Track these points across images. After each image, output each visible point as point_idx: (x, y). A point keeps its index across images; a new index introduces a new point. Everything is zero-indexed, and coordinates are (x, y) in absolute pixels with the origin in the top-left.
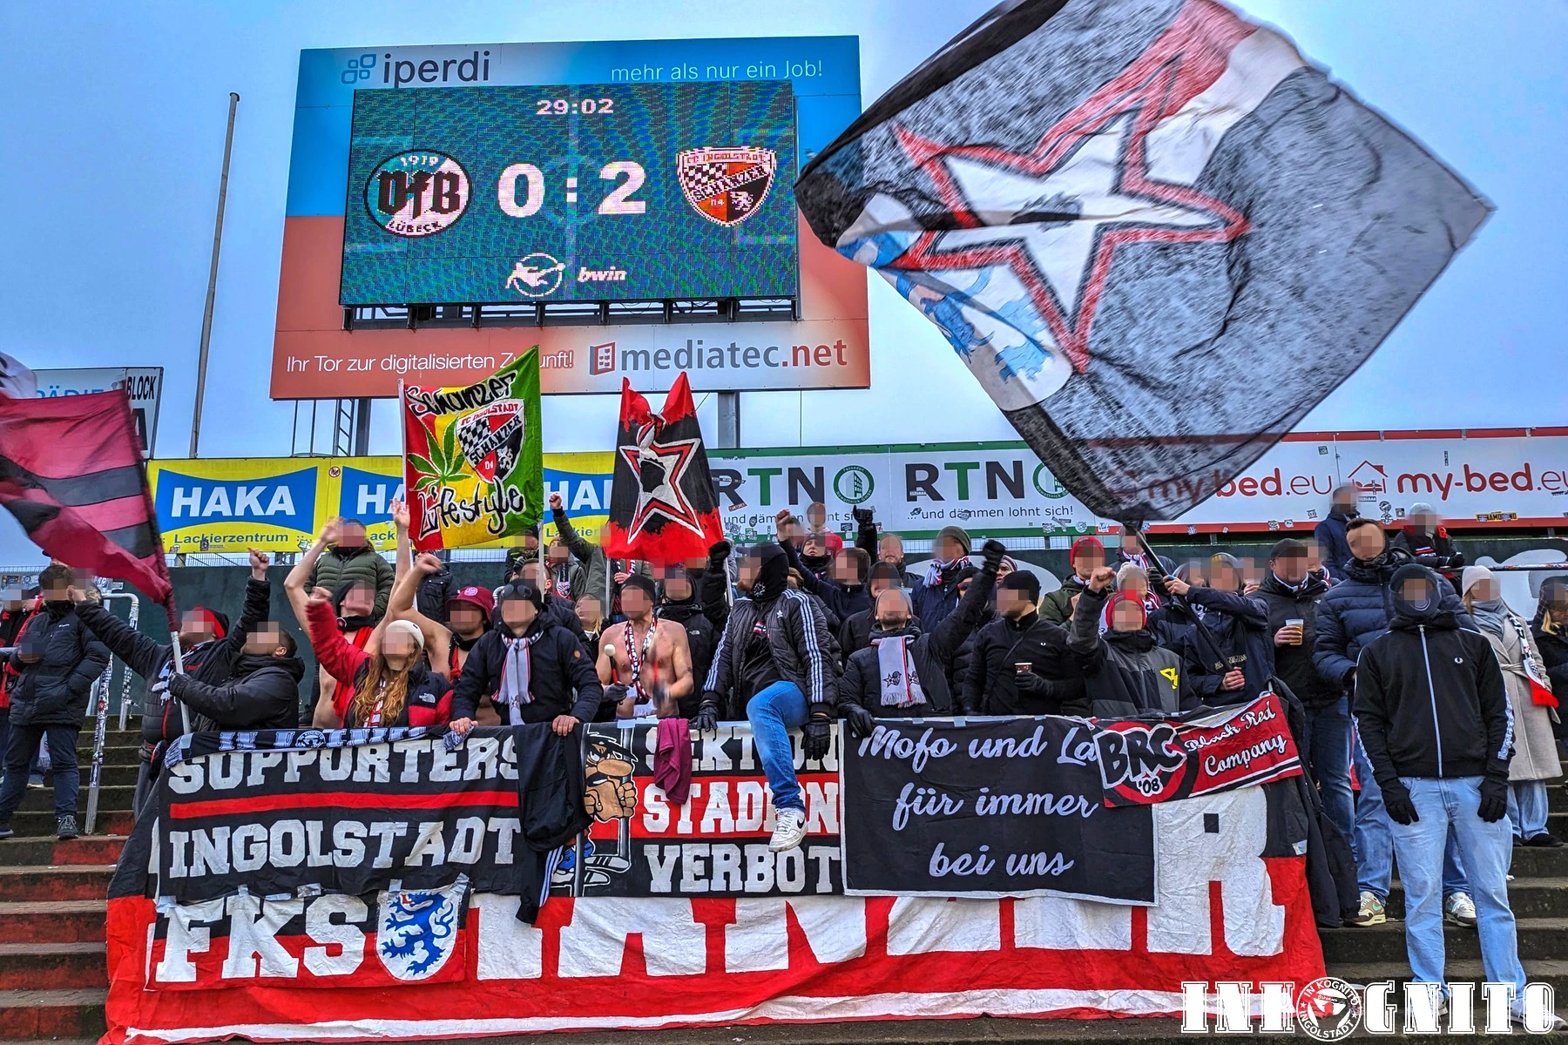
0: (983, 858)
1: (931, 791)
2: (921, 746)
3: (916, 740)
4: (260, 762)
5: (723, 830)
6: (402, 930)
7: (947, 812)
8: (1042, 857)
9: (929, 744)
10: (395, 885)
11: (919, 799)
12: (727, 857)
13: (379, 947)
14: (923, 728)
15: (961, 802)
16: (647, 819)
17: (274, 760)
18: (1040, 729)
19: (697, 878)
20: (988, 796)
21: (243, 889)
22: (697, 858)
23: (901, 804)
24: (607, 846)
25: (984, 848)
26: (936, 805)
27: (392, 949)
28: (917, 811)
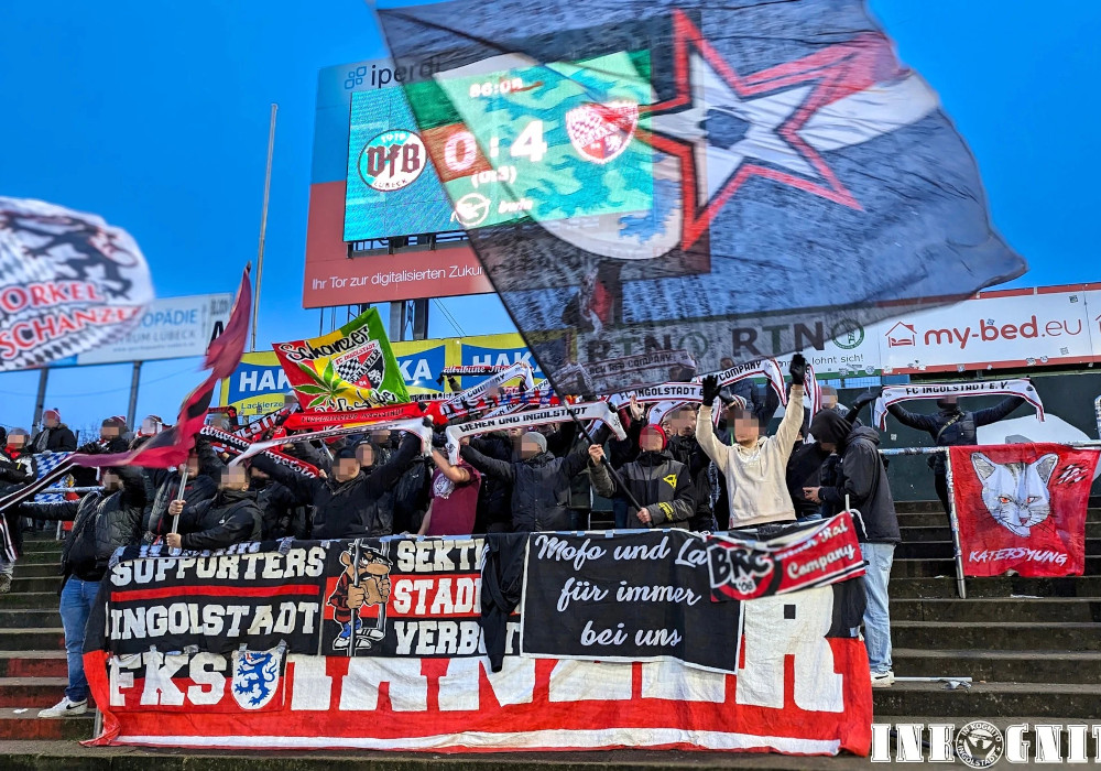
0: (620, 632)
1: (587, 584)
2: (581, 552)
3: (578, 548)
4: (163, 565)
5: (446, 612)
6: (247, 676)
7: (596, 599)
8: (664, 632)
9: (586, 551)
10: (243, 647)
11: (577, 589)
12: (448, 631)
13: (233, 687)
14: (583, 539)
15: (607, 592)
16: (396, 604)
17: (171, 564)
18: (666, 539)
19: (428, 645)
20: (626, 587)
21: (153, 648)
22: (429, 631)
23: (565, 593)
24: (370, 622)
25: (621, 625)
26: (589, 593)
27: (241, 689)
28: (575, 598)
